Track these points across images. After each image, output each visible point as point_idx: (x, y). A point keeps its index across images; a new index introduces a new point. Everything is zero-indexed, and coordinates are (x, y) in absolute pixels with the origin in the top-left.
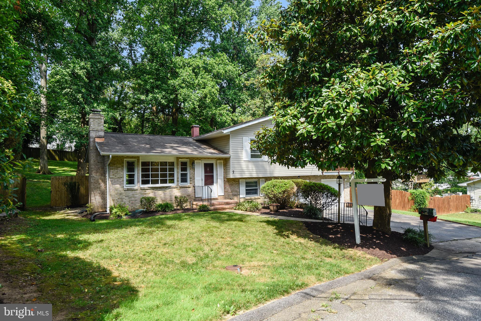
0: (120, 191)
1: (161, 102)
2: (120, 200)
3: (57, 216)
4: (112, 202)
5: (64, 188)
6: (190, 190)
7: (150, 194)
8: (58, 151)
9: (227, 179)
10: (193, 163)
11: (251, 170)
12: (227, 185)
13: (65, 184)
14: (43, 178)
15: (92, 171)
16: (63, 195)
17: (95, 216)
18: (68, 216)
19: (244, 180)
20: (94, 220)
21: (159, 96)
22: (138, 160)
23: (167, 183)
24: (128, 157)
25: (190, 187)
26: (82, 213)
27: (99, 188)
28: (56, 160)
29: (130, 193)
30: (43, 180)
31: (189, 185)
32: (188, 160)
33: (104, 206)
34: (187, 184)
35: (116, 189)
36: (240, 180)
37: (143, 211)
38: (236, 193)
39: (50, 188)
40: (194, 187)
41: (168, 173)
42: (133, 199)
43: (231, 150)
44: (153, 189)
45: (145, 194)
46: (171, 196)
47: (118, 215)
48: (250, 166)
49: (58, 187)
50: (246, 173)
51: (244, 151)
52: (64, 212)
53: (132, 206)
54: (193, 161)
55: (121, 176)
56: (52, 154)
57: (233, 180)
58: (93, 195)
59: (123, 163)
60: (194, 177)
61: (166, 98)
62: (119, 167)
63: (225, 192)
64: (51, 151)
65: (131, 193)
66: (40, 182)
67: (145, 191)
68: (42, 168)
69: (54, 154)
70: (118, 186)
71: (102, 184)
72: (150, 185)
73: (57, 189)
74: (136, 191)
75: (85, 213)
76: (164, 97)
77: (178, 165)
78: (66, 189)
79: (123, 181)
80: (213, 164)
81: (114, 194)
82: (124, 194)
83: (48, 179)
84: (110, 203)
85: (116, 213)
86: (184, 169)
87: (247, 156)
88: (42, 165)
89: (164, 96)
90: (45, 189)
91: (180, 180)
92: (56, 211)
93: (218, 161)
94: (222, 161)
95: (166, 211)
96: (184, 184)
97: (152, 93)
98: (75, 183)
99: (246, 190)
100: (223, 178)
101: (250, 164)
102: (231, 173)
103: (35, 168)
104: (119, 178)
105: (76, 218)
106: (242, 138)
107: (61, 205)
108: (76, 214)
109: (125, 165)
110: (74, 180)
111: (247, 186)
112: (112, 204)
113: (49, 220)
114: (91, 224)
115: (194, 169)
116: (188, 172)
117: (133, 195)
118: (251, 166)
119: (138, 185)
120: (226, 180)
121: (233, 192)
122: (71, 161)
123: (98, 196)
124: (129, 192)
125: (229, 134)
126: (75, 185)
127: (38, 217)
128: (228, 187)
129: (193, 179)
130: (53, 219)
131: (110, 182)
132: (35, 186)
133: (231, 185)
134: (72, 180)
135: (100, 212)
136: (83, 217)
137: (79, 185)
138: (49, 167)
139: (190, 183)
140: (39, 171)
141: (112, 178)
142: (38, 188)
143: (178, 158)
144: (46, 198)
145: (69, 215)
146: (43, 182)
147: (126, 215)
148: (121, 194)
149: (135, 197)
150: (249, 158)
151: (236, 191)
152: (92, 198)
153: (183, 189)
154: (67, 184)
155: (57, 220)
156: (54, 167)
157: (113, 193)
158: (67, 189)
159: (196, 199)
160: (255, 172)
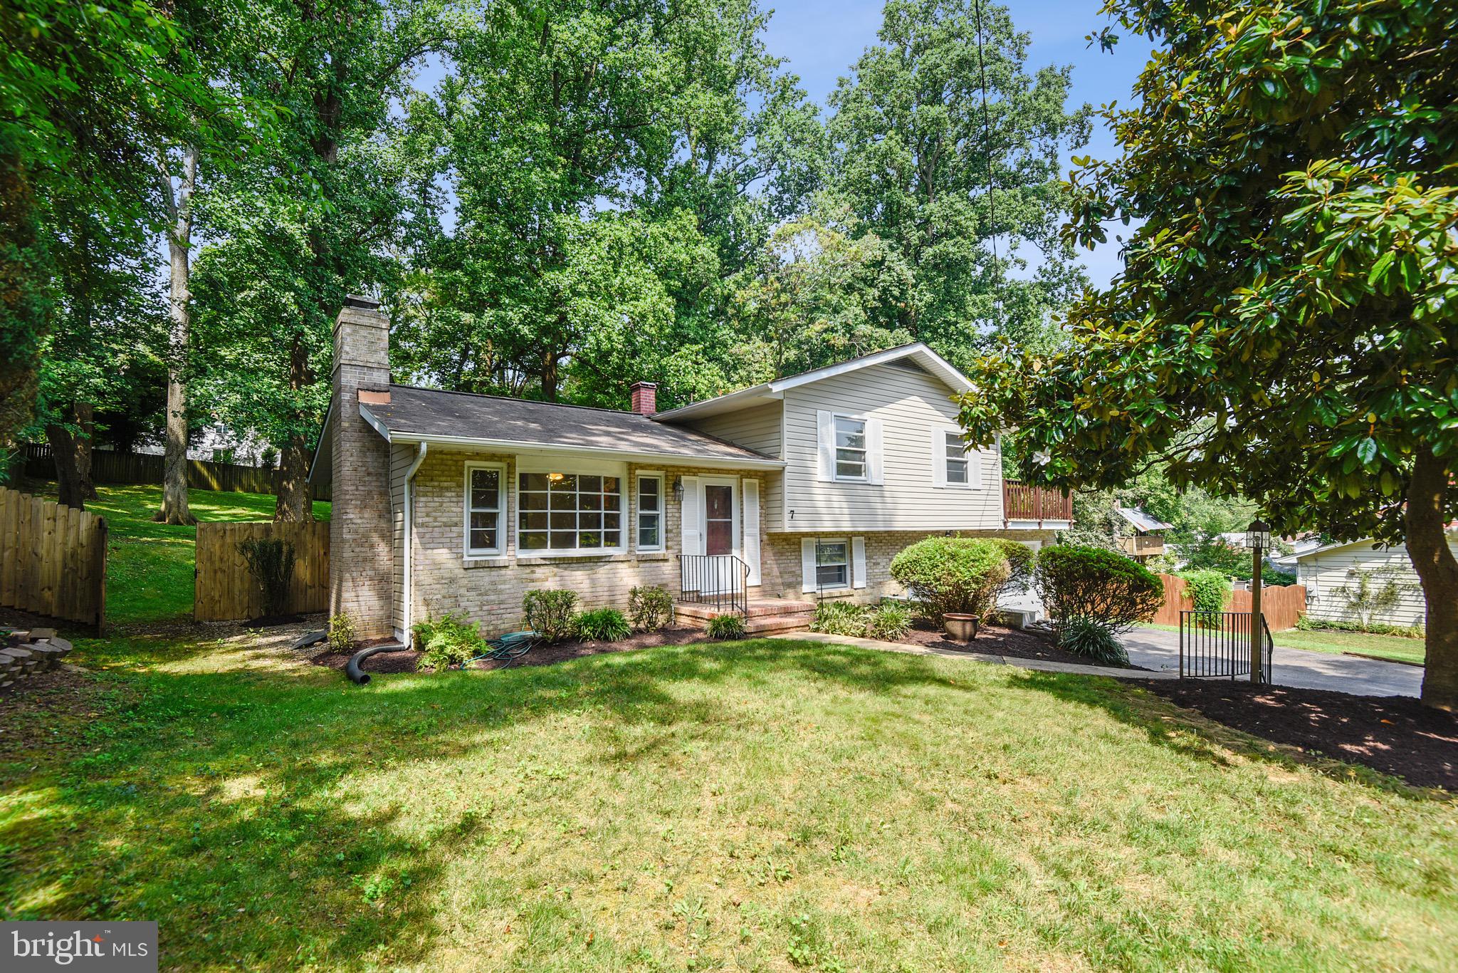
0: (451, 570)
1: (518, 331)
2: (448, 602)
3: (219, 657)
4: (423, 609)
5: (239, 562)
6: (668, 569)
7: (549, 581)
8: (218, 465)
9: (769, 534)
10: (676, 485)
11: (837, 511)
12: (769, 554)
13: (244, 548)
14: (170, 534)
15: (347, 502)
16: (238, 582)
17: (364, 659)
18: (257, 657)
19: (814, 540)
20: (365, 680)
21: (514, 316)
22: (511, 467)
23: (598, 545)
24: (478, 455)
25: (666, 560)
26: (311, 645)
27: (372, 560)
28: (210, 488)
29: (484, 578)
30: (172, 539)
31: (663, 551)
32: (661, 473)
33: (391, 621)
34: (659, 550)
35: (437, 566)
36: (803, 540)
37: (533, 640)
38: (791, 579)
39: (193, 561)
40: (679, 558)
41: (603, 512)
42: (492, 597)
43: (786, 448)
44: (557, 565)
45: (533, 581)
46: (612, 589)
47: (452, 657)
48: (834, 498)
49: (221, 559)
50: (826, 517)
51: (819, 452)
52: (241, 641)
53: (489, 623)
54: (675, 477)
55: (455, 519)
56: (200, 473)
57: (785, 540)
58: (348, 585)
59: (462, 474)
60: (679, 526)
61: (533, 322)
62: (448, 489)
63: (763, 574)
64: (198, 465)
65: (487, 579)
66: (162, 544)
67: (533, 572)
68: (169, 506)
69: (206, 473)
70: (443, 555)
71: (382, 549)
72: (550, 552)
73: (217, 564)
74: (503, 572)
75: (321, 648)
76: (526, 319)
77: (630, 489)
78: (247, 564)
79: (461, 536)
80: (730, 488)
81: (429, 581)
82: (465, 582)
83: (188, 537)
84: (412, 614)
85: (442, 648)
86: (649, 503)
87: (827, 466)
88: (169, 498)
89: (526, 316)
90: (178, 565)
91: (637, 535)
92: (212, 637)
93: (745, 481)
94: (756, 481)
95: (607, 639)
96: (649, 550)
97: (492, 307)
98: (279, 544)
99: (819, 570)
100: (758, 531)
101: (835, 492)
102: (787, 516)
103: (150, 507)
104: (445, 525)
105: (289, 665)
106: (812, 412)
107: (228, 616)
108: (287, 650)
109: (467, 480)
110: (274, 536)
111: (819, 559)
112: (423, 617)
113: (186, 679)
114: (360, 696)
115: (678, 501)
116: (661, 511)
117: (493, 583)
118: (838, 500)
119: (508, 553)
120: (765, 537)
121: (786, 576)
122: (255, 492)
123: (366, 588)
124: (482, 573)
125: (781, 397)
126: (280, 551)
127: (145, 664)
128: (771, 562)
129: (674, 533)
130: (203, 675)
131: (416, 540)
132: (145, 555)
133: (779, 554)
134: (268, 535)
135: (375, 642)
136: (315, 661)
137: (291, 552)
138: (191, 506)
139: (667, 548)
140: (161, 516)
141: (423, 525)
142: (155, 561)
143: (632, 467)
144: (180, 592)
145: (264, 656)
146: (173, 544)
147: (476, 653)
148: (452, 581)
149: (500, 592)
150: (832, 476)
151: (793, 573)
152: (345, 595)
153: (647, 564)
154: (253, 549)
155: (218, 678)
156: (206, 507)
157: (426, 578)
158: (251, 565)
159: (686, 597)
160: (847, 517)
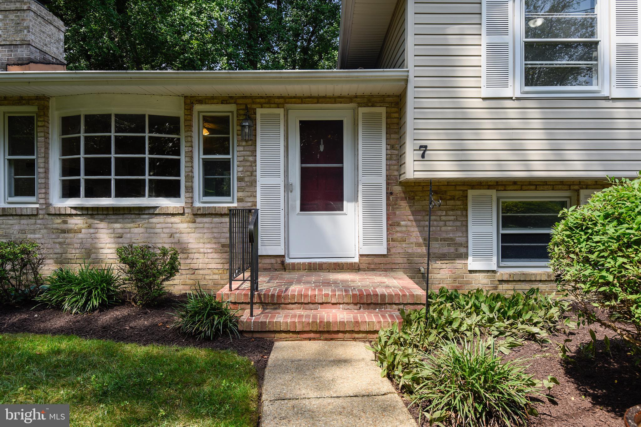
7: (82, 233)
10: (249, 121)
12: (405, 210)
19: (493, 193)
22: (39, 109)
23: (141, 194)
29: (14, 226)
31: (234, 204)
32: (232, 107)
34: (229, 203)
36: (471, 193)
38: (445, 250)
41: (147, 156)
45: (64, 231)
54: (247, 110)
60: (253, 173)
63: (391, 240)
67: (65, 222)
74: (33, 220)
77: (189, 128)
80: (341, 122)
86: (217, 144)
91: (199, 185)
93: (362, 110)
94: (382, 110)
96: (216, 202)
99: (505, 238)
100: (382, 180)
102: (410, 154)
109: (4, 127)
111: (506, 222)
115: (251, 142)
116: (233, 156)
117: (23, 231)
119: (40, 202)
120: (397, 189)
121: (435, 244)
124: (11, 221)
128: (407, 222)
129: (249, 182)
133: (423, 213)
139: (238, 200)
143: (190, 101)
150: (518, 86)
151: (451, 242)
153: (207, 219)
